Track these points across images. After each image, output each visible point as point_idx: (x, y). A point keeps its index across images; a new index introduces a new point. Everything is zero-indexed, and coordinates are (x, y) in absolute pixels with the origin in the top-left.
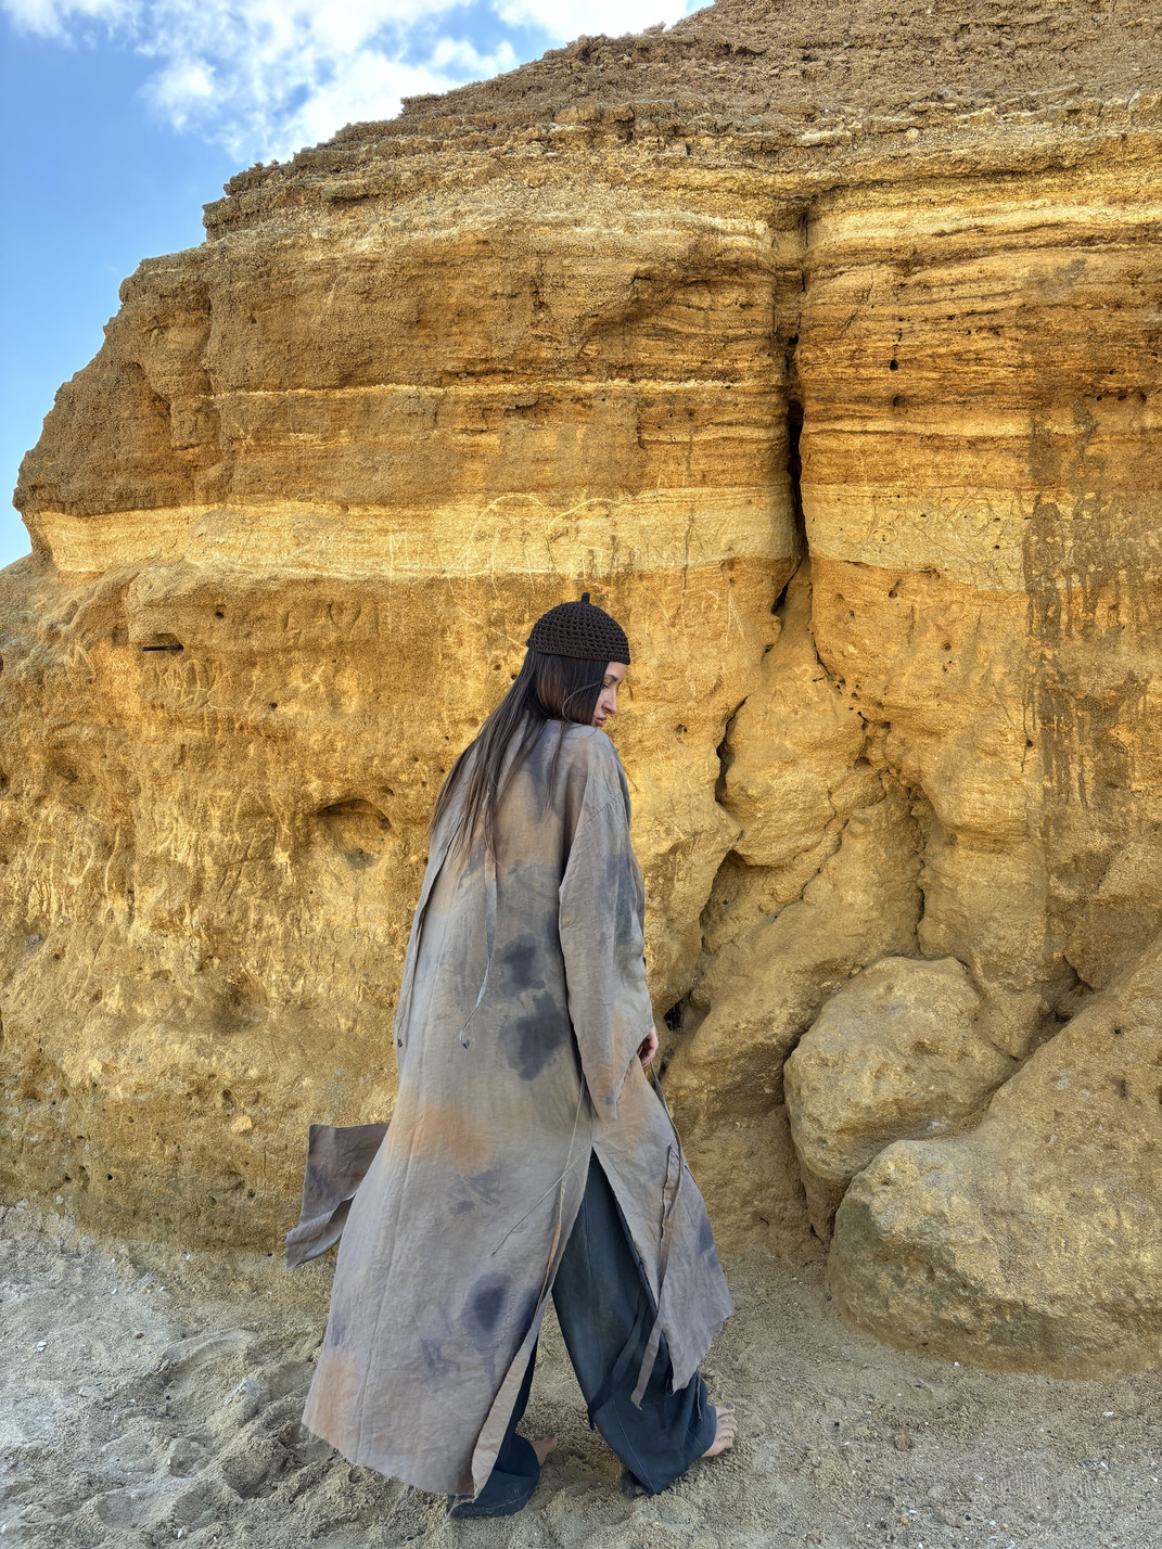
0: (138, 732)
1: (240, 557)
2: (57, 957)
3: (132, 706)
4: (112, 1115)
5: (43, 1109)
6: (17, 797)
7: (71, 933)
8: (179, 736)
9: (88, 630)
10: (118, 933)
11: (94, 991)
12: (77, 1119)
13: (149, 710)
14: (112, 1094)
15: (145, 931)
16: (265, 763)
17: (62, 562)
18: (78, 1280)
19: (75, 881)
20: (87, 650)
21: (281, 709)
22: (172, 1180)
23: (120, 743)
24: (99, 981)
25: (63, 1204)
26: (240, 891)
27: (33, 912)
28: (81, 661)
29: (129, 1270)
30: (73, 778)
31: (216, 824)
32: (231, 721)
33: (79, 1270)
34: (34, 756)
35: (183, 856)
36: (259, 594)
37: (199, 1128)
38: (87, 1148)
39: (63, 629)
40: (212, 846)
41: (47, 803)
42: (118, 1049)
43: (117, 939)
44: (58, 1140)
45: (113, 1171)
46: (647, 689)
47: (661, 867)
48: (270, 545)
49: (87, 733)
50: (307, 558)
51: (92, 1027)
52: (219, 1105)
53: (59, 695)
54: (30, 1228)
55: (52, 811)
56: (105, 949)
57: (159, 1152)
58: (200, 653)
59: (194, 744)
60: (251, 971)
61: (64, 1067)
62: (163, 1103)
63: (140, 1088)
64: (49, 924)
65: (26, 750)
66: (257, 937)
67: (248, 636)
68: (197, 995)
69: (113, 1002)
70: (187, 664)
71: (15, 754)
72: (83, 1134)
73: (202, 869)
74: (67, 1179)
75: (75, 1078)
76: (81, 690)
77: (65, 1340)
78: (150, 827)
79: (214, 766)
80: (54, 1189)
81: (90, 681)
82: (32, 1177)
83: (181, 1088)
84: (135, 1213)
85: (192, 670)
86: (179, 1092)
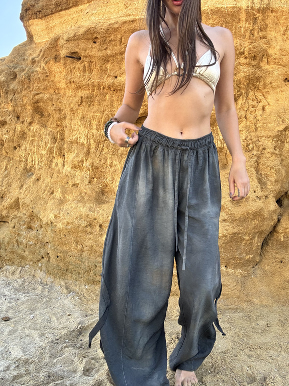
0: (65, 94)
1: (103, 17)
2: (38, 180)
3: (62, 85)
4: (58, 233)
5: (34, 233)
6: (23, 122)
7: (43, 171)
8: (80, 93)
9: (46, 57)
10: (59, 170)
11: (51, 191)
12: (46, 236)
13: (69, 84)
14: (58, 226)
15: (69, 169)
16: (113, 101)
17: (36, 39)
18: (46, 293)
19: (44, 152)
20: (46, 64)
21: (119, 78)
22: (80, 258)
23: (58, 99)
24: (53, 187)
25: (41, 267)
26: (104, 152)
27: (29, 165)
28: (43, 69)
29: (65, 291)
30: (42, 115)
31: (95, 127)
32: (99, 86)
33: (47, 290)
34: (28, 107)
35: (83, 140)
36: (110, 30)
37: (90, 238)
38: (49, 246)
39: (37, 59)
40: (93, 135)
41: (33, 124)
42: (60, 210)
43: (59, 172)
44: (39, 243)
45: (59, 254)
46: (275, 59)
47: (280, 136)
48: (115, 10)
49: (46, 96)
50: (129, 12)
51: (50, 203)
52: (98, 230)
53: (36, 83)
54: (30, 275)
55: (35, 127)
56: (55, 176)
57: (76, 248)
58: (88, 59)
59: (86, 96)
60: (109, 182)
61: (41, 217)
62: (76, 230)
63: (68, 223)
64: (35, 169)
65: (25, 105)
66: (111, 170)
67: (106, 49)
68: (89, 192)
69: (58, 194)
70: (83, 64)
71: (22, 107)
72: (48, 241)
73: (90, 145)
74: (43, 258)
75: (45, 220)
76: (44, 80)
77: (41, 315)
78: (70, 130)
79: (93, 105)
80: (38, 261)
81: (47, 76)
82: (30, 257)
83: (84, 224)
84: (67, 270)
85: (85, 66)
86: (83, 225)
